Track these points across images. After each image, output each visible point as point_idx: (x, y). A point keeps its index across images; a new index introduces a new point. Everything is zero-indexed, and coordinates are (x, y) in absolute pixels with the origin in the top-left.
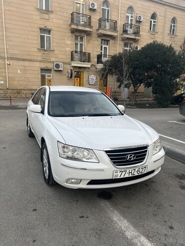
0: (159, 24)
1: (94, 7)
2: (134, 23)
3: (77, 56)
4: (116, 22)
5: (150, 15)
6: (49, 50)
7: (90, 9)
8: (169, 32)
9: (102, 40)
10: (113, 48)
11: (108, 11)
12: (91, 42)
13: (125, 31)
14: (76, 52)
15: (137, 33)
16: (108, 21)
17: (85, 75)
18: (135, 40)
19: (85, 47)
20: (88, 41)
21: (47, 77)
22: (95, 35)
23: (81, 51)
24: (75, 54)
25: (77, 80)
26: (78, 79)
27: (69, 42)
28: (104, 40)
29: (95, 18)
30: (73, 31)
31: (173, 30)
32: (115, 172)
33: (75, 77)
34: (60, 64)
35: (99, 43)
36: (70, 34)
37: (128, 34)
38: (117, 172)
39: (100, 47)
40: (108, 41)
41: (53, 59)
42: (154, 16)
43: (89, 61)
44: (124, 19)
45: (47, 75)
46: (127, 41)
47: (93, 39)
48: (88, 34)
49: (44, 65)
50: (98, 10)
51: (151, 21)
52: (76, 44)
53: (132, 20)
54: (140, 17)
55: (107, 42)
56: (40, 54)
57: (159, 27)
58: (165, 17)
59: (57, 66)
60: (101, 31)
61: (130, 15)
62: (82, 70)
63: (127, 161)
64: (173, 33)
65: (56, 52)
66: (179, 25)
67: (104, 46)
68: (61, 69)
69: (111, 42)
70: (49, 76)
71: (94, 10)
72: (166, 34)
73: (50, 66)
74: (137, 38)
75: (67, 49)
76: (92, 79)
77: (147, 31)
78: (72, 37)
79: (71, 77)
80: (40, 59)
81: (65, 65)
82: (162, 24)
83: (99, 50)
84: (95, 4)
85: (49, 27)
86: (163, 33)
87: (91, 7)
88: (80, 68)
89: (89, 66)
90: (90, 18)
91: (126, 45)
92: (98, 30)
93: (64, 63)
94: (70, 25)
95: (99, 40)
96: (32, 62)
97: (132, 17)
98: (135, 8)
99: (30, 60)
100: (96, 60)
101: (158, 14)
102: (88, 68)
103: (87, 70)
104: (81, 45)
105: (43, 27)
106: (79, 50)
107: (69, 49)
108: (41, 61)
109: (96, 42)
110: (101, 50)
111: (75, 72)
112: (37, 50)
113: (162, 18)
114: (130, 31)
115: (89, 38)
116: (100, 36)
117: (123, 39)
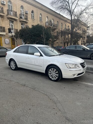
0: (35, 16)
1: (4, 3)
2: (24, 14)
4: (16, 13)
5: (31, 11)
7: (2, 4)
8: (39, 20)
9: (10, 21)
10: (16, 25)
11: (11, 6)
12: (4, 21)
13: (21, 18)
15: (26, 19)
16: (12, 11)
17: (3, 39)
18: (26, 22)
20: (3, 21)
22: (6, 18)
28: (11, 21)
29: (5, 9)
31: (41, 19)
35: (9, 22)
37: (22, 19)
39: (9, 24)
40: (13, 21)
42: (32, 12)
43: (4, 31)
44: (20, 11)
46: (22, 22)
48: (2, 17)
50: (6, 5)
51: (32, 14)
53: (23, 12)
54: (27, 11)
57: (35, 17)
58: (37, 13)
60: (9, 16)
61: (22, 10)
64: (41, 20)
66: (43, 17)
67: (11, 24)
69: (15, 22)
71: (4, 5)
72: (38, 21)
74: (27, 21)
76: (7, 41)
77: (30, 18)
82: (36, 16)
83: (9, 26)
84: (5, 1)
86: (37, 20)
87: (2, 3)
89: (5, 34)
90: (2, 8)
91: (22, 24)
92: (7, 15)
95: (8, 20)
97: (23, 11)
98: (24, 7)
100: (8, 31)
101: (34, 11)
103: (3, 36)
109: (7, 22)
110: (10, 26)
113: (36, 13)
114: (23, 18)
115: (2, 19)
116: (9, 18)
117: (20, 21)
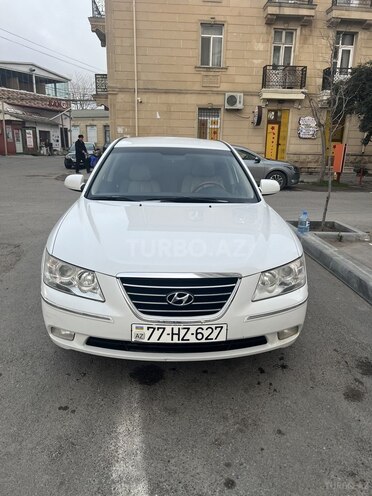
3: (276, 77)
6: (219, 67)
9: (338, 33)
10: (364, 51)
12: (311, 41)
14: (275, 67)
17: (291, 118)
19: (297, 53)
20: (304, 40)
21: (210, 126)
22: (320, 25)
23: (287, 66)
24: (271, 73)
25: (273, 128)
26: (276, 126)
27: (260, 47)
28: (345, 34)
30: (271, 21)
32: (137, 328)
33: (270, 122)
34: (238, 96)
35: (331, 41)
36: (263, 29)
38: (142, 328)
39: (332, 52)
40: (353, 35)
41: (224, 87)
43: (303, 85)
45: (210, 120)
47: (316, 33)
48: (305, 22)
49: (204, 101)
52: (277, 49)
55: (351, 37)
56: (198, 78)
59: (232, 100)
60: (336, 13)
62: (285, 106)
63: (170, 307)
65: (231, 71)
67: (342, 48)
68: (239, 106)
69: (362, 36)
70: (214, 123)
73: (218, 101)
75: (255, 61)
76: (308, 126)
78: (268, 33)
79: (259, 123)
80: (197, 87)
81: (249, 98)
83: (329, 57)
85: (219, 19)
88: (281, 101)
89: (302, 97)
92: (329, 11)
93: (246, 94)
94: (265, 8)
95: (332, 34)
96: (182, 96)
99: (179, 92)
100: (320, 81)
102: (300, 101)
103: (296, 105)
104: (288, 50)
105: (207, 19)
106: (281, 63)
107: (260, 61)
108: (199, 93)
109: (324, 41)
110: (335, 55)
111: (269, 111)
112: (193, 70)
115: (306, 31)
116: (333, 24)
